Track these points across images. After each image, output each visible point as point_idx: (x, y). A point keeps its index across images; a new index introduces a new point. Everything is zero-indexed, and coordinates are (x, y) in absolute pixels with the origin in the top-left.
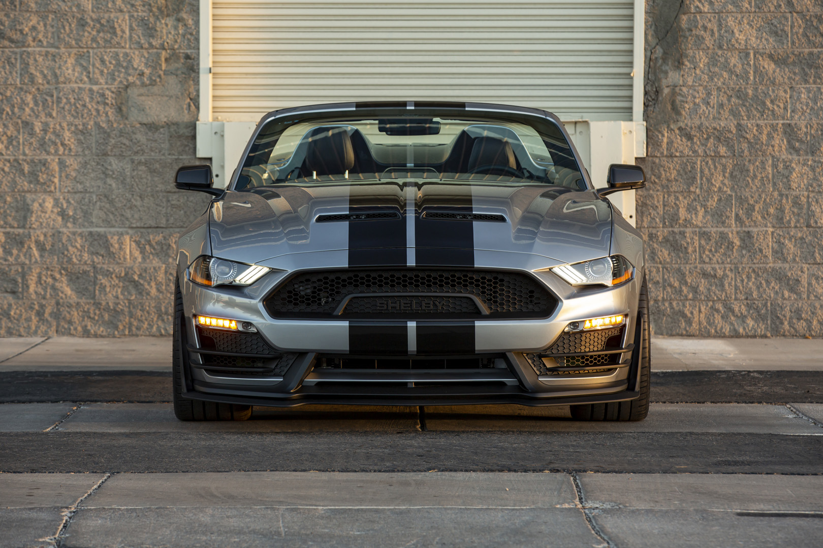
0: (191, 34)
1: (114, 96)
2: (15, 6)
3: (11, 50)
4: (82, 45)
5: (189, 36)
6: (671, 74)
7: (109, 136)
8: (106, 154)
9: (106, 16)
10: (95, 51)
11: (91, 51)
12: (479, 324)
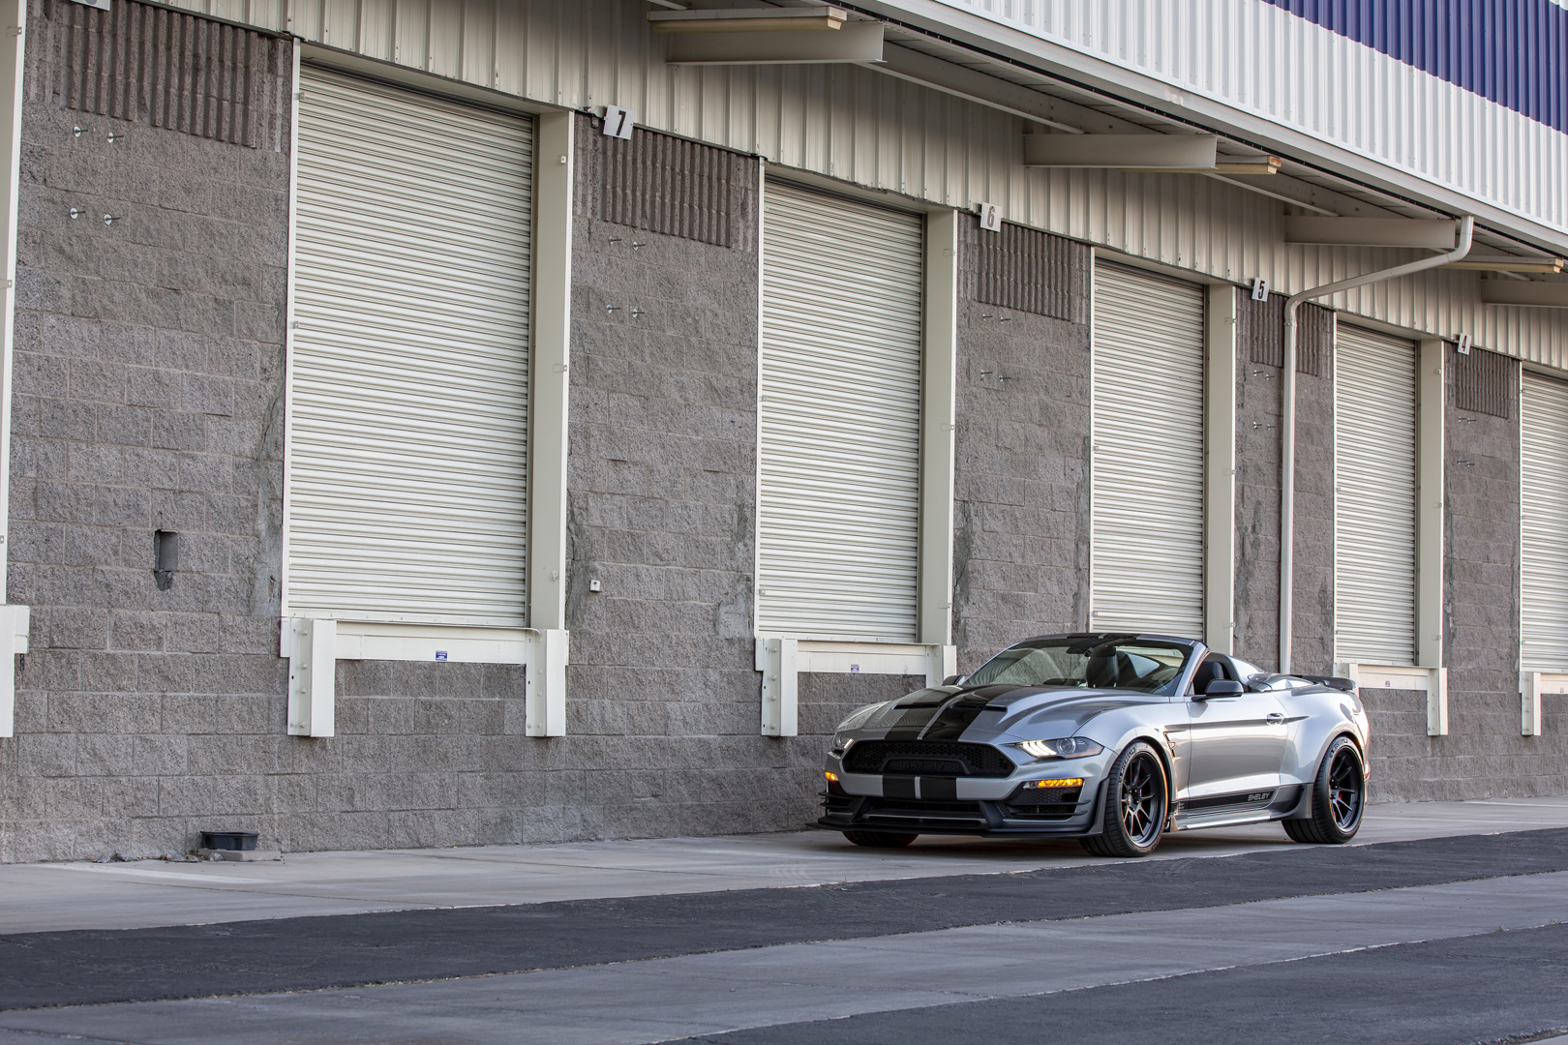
0: (751, 562)
1: (712, 612)
3: (660, 568)
4: (698, 566)
5: (749, 563)
6: (965, 608)
7: (711, 650)
8: (708, 667)
9: (710, 539)
10: (704, 571)
11: (701, 571)
12: (958, 780)
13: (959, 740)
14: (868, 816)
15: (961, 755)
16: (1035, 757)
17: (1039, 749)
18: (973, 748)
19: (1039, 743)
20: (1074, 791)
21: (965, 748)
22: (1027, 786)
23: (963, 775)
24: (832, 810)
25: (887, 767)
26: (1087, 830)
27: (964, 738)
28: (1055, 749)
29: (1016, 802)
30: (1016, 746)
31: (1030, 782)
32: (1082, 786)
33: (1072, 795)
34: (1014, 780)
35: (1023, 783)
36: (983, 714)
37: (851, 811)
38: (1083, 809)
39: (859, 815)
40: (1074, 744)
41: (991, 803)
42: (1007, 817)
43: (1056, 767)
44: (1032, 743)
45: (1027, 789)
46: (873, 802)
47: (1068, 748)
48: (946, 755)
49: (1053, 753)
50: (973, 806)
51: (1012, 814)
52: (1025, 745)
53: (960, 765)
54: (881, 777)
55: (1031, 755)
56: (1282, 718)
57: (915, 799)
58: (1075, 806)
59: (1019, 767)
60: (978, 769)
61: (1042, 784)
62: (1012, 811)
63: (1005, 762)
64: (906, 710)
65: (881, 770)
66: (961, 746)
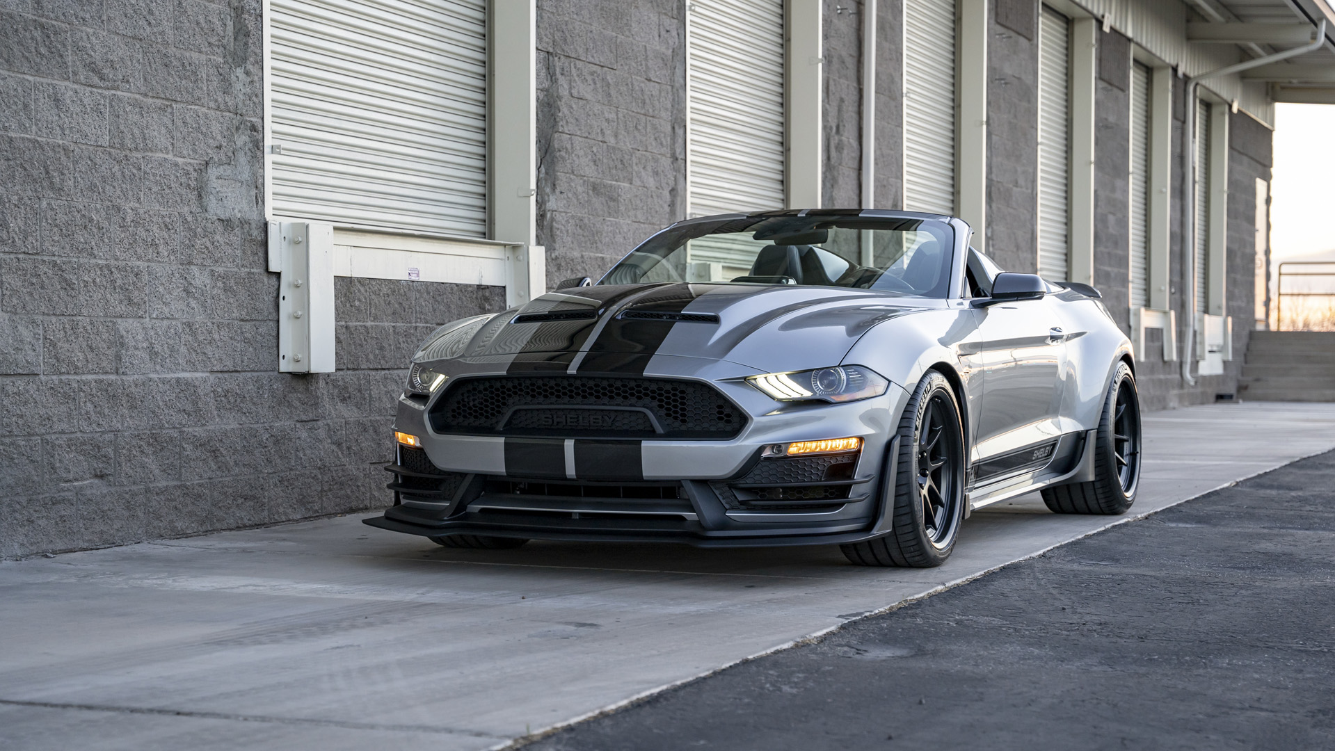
0: (256, 96)
1: (195, 174)
2: (102, 22)
3: (100, 91)
4: (168, 96)
5: (254, 98)
6: (551, 197)
7: (195, 235)
8: (190, 263)
9: (187, 54)
10: (179, 105)
11: (174, 106)
12: (646, 444)
13: (645, 374)
14: (475, 508)
15: (647, 400)
16: (780, 400)
17: (783, 386)
18: (668, 387)
19: (783, 376)
20: (845, 461)
21: (654, 387)
22: (767, 453)
23: (652, 434)
24: (408, 496)
25: (509, 422)
26: (869, 528)
27: (652, 370)
28: (808, 386)
29: (749, 482)
30: (744, 381)
31: (773, 446)
32: (859, 451)
33: (844, 465)
34: (747, 444)
35: (762, 449)
36: (679, 327)
37: (445, 499)
38: (861, 489)
39: (461, 507)
40: (844, 376)
41: (703, 483)
42: (733, 509)
43: (819, 419)
44: (771, 377)
45: (767, 459)
46: (487, 484)
47: (832, 385)
48: (619, 400)
49: (807, 394)
50: (670, 489)
51: (742, 503)
52: (761, 381)
53: (645, 415)
54: (502, 440)
55: (773, 398)
56: (1065, 333)
57: (565, 478)
58: (849, 486)
59: (756, 419)
60: (677, 424)
61: (793, 450)
62: (741, 497)
63: (727, 411)
64: (537, 325)
65: (500, 427)
66: (646, 384)
